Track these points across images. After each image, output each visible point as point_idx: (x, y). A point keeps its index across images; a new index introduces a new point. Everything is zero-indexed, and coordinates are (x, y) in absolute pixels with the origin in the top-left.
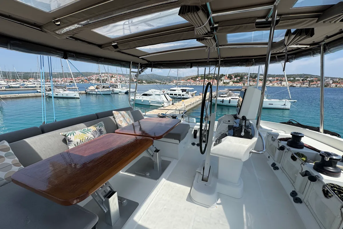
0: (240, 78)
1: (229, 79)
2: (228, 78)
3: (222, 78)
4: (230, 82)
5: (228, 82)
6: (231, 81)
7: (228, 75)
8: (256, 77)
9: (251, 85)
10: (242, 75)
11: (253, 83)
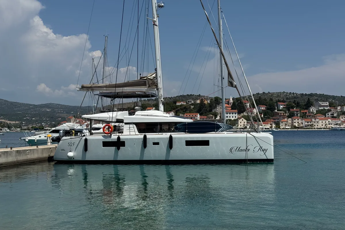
0: (267, 109)
1: (236, 111)
2: (234, 107)
3: (216, 107)
4: (240, 118)
5: (234, 118)
6: (243, 117)
7: (231, 101)
8: (309, 105)
9: (295, 127)
10: (271, 100)
11: (300, 121)
